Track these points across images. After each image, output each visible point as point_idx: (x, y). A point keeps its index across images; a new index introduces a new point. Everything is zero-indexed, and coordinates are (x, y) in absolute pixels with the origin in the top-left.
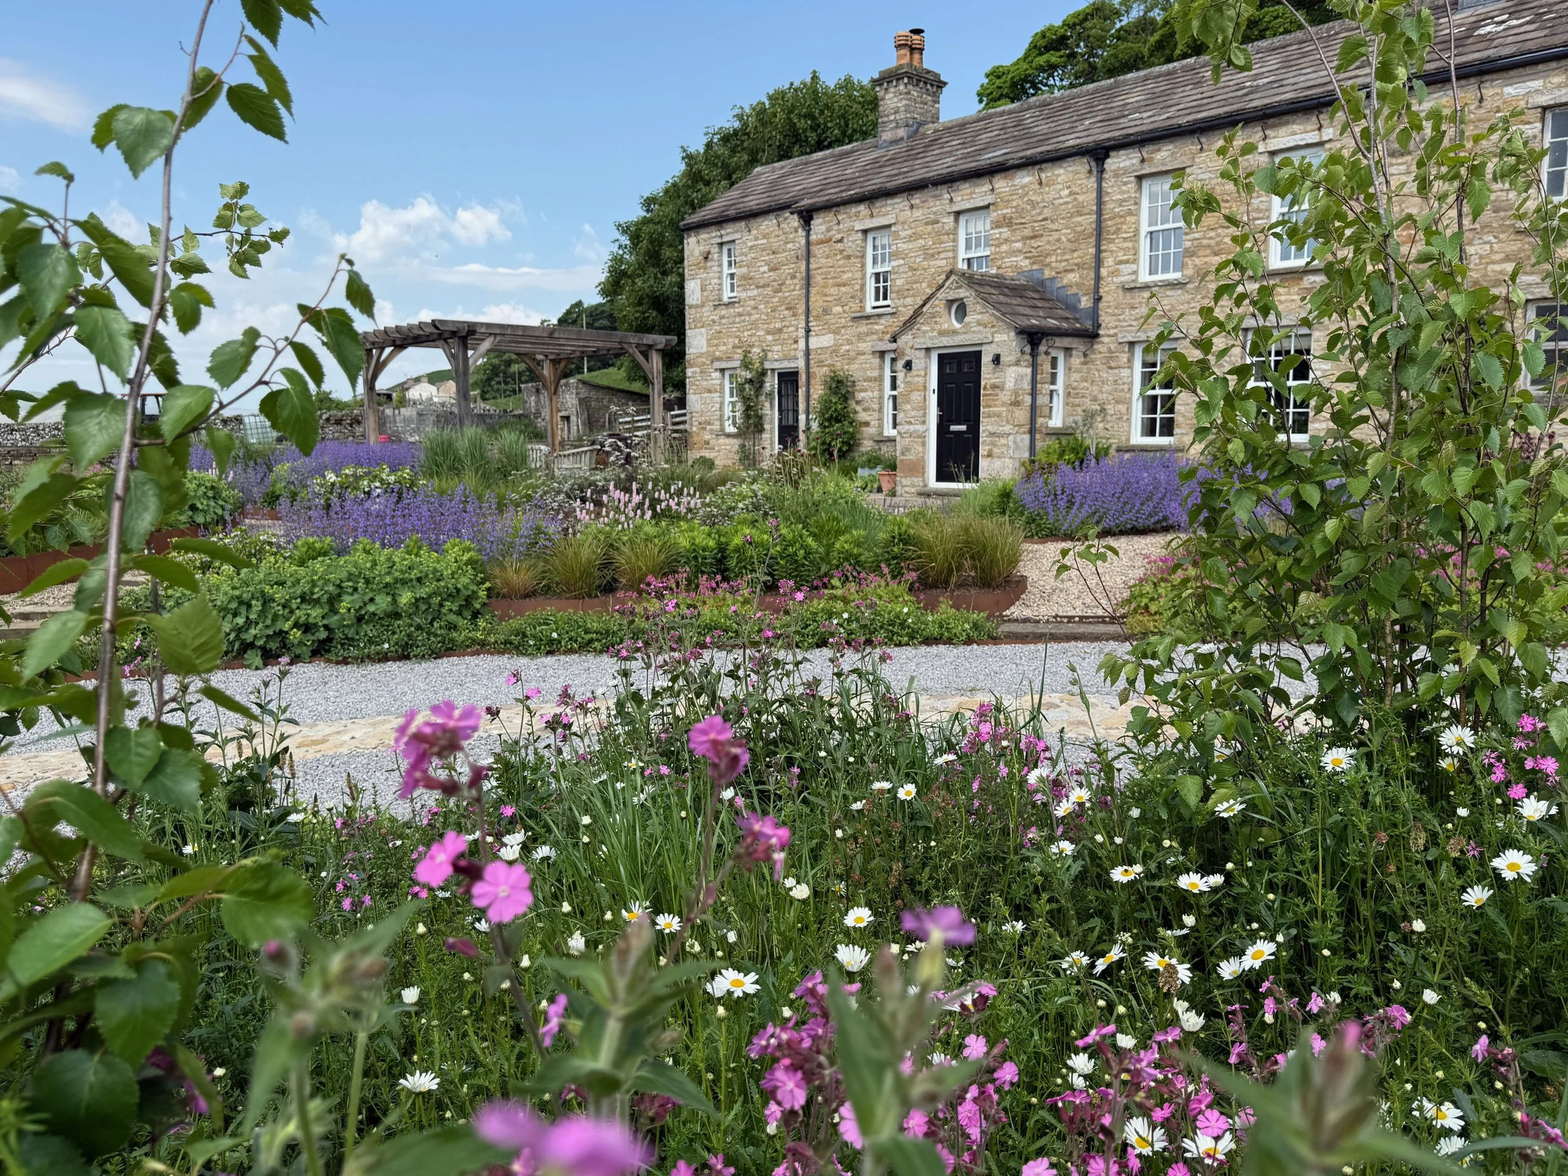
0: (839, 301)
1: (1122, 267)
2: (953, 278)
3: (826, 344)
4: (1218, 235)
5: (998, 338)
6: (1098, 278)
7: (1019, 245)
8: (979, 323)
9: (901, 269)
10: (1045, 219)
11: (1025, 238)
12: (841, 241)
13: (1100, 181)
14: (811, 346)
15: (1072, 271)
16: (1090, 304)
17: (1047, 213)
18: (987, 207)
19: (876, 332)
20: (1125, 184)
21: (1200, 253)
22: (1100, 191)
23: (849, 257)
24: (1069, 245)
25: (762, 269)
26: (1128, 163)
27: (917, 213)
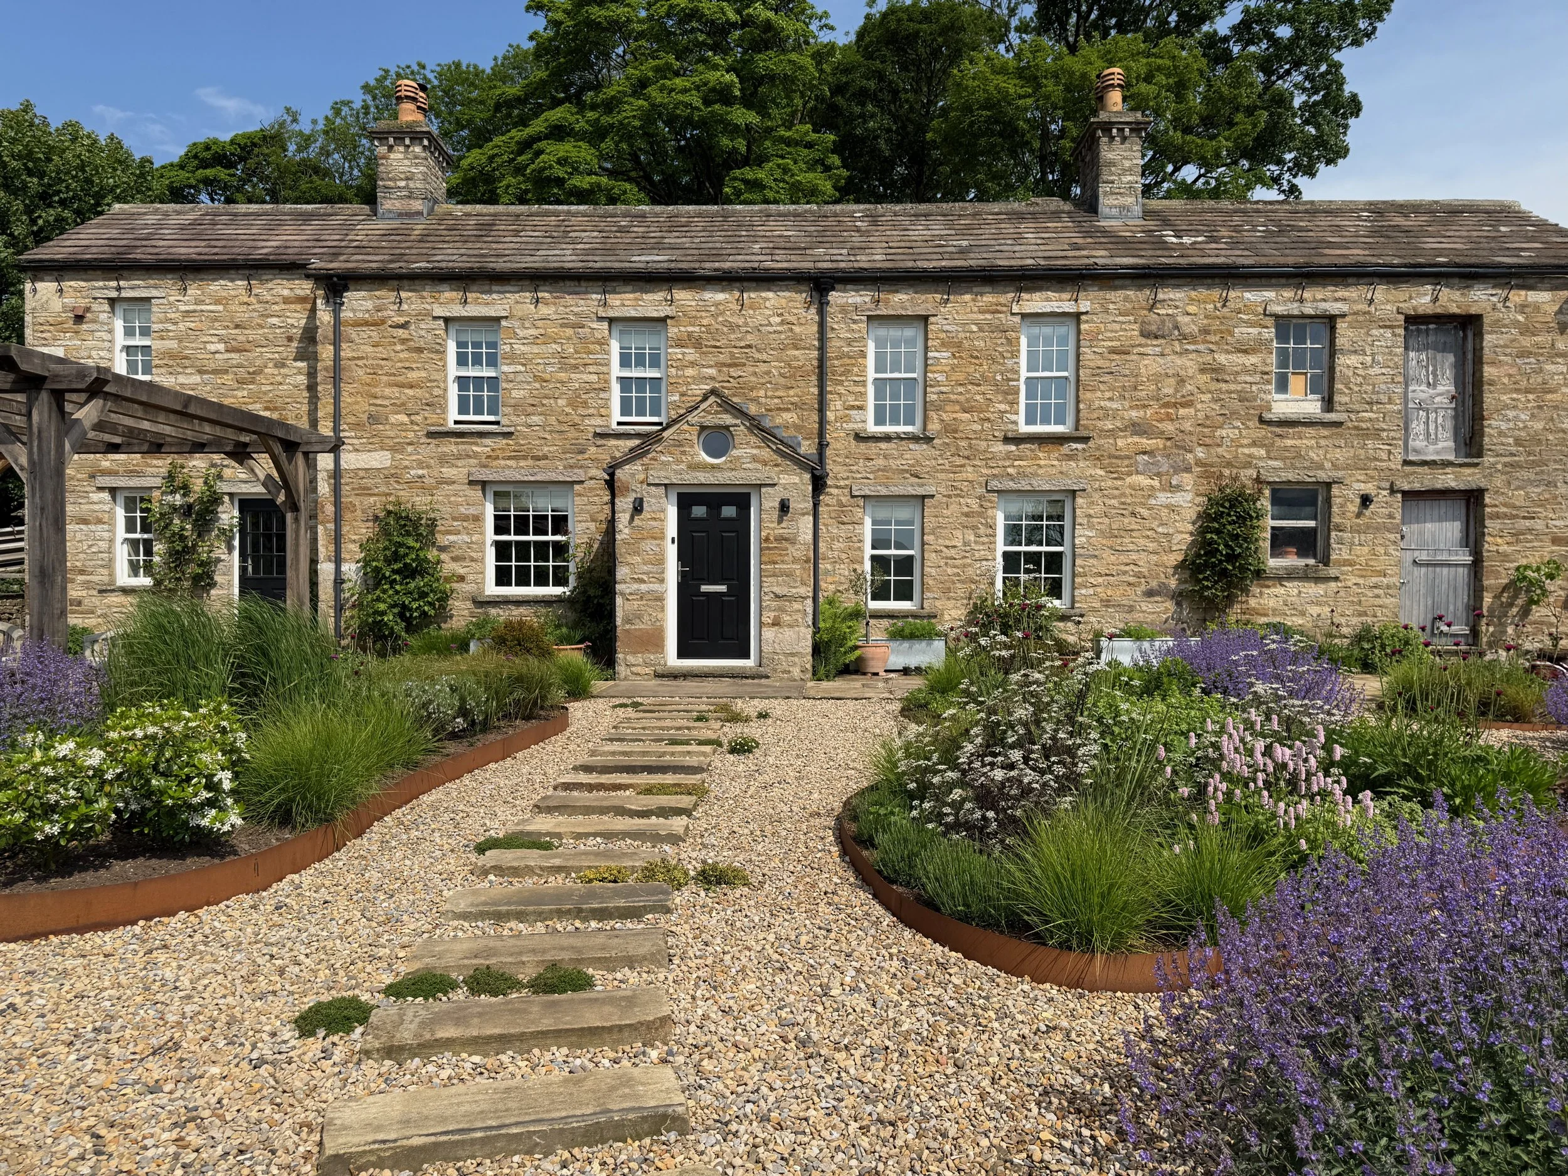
0: (401, 408)
1: (853, 412)
2: (712, 399)
3: (376, 464)
4: (968, 391)
5: (784, 479)
6: (822, 422)
7: (712, 372)
8: (755, 459)
9: (520, 378)
10: (750, 346)
11: (720, 365)
12: (404, 326)
13: (821, 313)
14: (344, 465)
15: (788, 410)
16: (813, 451)
17: (750, 339)
18: (663, 320)
19: (476, 455)
20: (855, 322)
21: (948, 408)
22: (822, 325)
23: (420, 350)
24: (782, 381)
25: (212, 348)
26: (858, 300)
27: (544, 310)
